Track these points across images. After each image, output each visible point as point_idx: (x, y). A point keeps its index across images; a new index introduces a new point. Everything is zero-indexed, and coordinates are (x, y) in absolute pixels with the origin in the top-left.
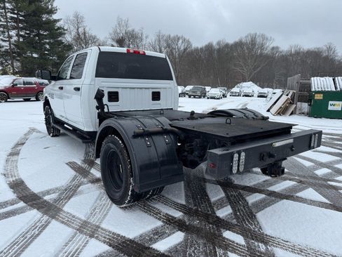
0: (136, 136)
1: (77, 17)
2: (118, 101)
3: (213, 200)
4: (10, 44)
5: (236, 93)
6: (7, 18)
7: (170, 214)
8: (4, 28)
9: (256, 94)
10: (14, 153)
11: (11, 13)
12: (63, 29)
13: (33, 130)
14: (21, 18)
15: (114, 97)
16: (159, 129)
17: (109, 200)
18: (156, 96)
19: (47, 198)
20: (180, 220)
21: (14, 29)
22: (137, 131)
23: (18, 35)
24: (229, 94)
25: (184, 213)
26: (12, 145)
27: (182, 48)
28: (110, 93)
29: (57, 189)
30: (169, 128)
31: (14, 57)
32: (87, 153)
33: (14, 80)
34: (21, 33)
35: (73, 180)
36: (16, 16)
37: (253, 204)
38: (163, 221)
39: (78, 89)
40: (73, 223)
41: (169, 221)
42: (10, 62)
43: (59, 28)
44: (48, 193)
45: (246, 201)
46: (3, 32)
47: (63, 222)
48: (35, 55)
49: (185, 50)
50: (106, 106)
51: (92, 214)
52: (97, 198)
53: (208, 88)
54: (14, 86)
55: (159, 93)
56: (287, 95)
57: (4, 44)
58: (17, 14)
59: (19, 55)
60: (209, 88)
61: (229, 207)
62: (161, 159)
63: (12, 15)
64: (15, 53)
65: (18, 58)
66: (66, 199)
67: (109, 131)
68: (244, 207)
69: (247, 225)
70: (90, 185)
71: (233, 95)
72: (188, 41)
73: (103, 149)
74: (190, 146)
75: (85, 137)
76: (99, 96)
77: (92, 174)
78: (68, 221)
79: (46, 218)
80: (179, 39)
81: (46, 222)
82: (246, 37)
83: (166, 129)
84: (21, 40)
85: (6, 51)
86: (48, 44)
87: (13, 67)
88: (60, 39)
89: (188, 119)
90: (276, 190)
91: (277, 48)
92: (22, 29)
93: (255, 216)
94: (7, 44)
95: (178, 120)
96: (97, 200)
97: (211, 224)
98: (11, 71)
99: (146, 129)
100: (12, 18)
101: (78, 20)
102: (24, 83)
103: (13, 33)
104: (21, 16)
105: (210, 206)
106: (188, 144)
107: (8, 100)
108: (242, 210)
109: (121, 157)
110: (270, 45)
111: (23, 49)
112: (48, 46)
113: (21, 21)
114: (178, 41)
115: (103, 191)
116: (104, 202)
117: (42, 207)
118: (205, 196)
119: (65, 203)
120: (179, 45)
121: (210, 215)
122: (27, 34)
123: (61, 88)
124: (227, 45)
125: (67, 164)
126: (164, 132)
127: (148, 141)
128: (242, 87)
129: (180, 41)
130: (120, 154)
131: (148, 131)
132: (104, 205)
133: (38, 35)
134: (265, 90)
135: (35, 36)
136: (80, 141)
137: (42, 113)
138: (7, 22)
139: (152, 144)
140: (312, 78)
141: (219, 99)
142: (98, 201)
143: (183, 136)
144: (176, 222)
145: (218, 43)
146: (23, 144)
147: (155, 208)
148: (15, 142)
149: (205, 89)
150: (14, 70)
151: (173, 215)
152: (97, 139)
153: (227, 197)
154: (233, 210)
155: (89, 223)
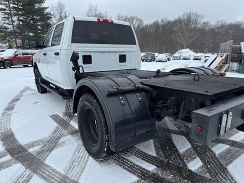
0: (111, 95)
1: (60, 5)
2: (91, 63)
3: (181, 151)
4: (13, 27)
5: (177, 57)
6: (10, 8)
7: (144, 167)
8: (8, 15)
9: (192, 58)
10: (10, 108)
11: (13, 4)
12: (50, 14)
13: (27, 88)
14: (20, 7)
15: (88, 59)
16: (132, 87)
17: (86, 152)
18: (123, 59)
19: (31, 150)
20: (154, 174)
21: (15, 15)
22: (111, 90)
23: (19, 20)
24: (172, 58)
25: (157, 166)
26: (9, 101)
27: (136, 26)
28: (84, 56)
29: (41, 141)
30: (141, 86)
31: (17, 36)
32: (67, 107)
33: (16, 52)
34: (20, 18)
35: (55, 131)
36: (16, 6)
37: (220, 155)
38: (138, 176)
39: (57, 54)
40: (53, 178)
41: (144, 175)
42: (14, 40)
43: (47, 14)
44: (33, 145)
45: (212, 151)
46: (8, 18)
47: (43, 177)
48: (31, 34)
49: (138, 27)
50: (81, 68)
51: (71, 167)
52: (76, 151)
53: (156, 54)
54: (16, 56)
55: (125, 56)
56: (222, 57)
57: (9, 26)
58: (17, 4)
59: (20, 34)
60: (158, 54)
61: (198, 158)
62: (135, 116)
63: (14, 5)
64: (17, 33)
65: (20, 37)
66: (48, 151)
67: (84, 90)
68: (212, 158)
69: (221, 180)
70: (69, 136)
71: (175, 59)
72: (141, 20)
73: (79, 106)
74: (163, 103)
75: (65, 94)
76: (74, 58)
77: (72, 126)
78: (48, 175)
79: (28, 172)
80: (133, 19)
81: (28, 177)
82: (183, 15)
83: (138, 88)
84: (21, 23)
85: (11, 32)
86: (40, 25)
87: (16, 43)
88: (48, 21)
89: (154, 77)
90: (237, 140)
91: (207, 23)
92: (21, 15)
93: (226, 169)
94: (11, 26)
95: (146, 78)
96: (75, 153)
97: (186, 178)
98: (15, 46)
99: (120, 88)
100: (14, 7)
101: (61, 7)
102: (23, 54)
103: (15, 18)
104: (20, 6)
105: (181, 158)
106: (161, 102)
107: (12, 66)
108: (211, 162)
109: (96, 115)
110: (202, 21)
111: (22, 30)
112: (39, 27)
113: (20, 10)
114: (133, 20)
115: (81, 142)
116: (82, 154)
117: (26, 160)
118: (172, 147)
119: (47, 155)
120: (134, 23)
121: (182, 168)
122: (25, 19)
123: (45, 54)
124: (169, 23)
125: (51, 116)
126: (137, 90)
127: (123, 99)
128: (181, 53)
129: (135, 20)
130: (95, 112)
131: (121, 90)
132: (82, 157)
133: (33, 19)
134: (199, 55)
135: (30, 20)
136: (61, 97)
137: (33, 75)
138: (10, 10)
139: (126, 103)
140: (242, 43)
141: (165, 62)
142: (77, 153)
143: (154, 93)
144: (150, 176)
145: (162, 21)
146: (18, 100)
147: (128, 161)
148: (12, 98)
149: (154, 55)
150: (17, 45)
151: (147, 168)
152: (74, 97)
153: (194, 148)
154: (203, 162)
155: (68, 178)
